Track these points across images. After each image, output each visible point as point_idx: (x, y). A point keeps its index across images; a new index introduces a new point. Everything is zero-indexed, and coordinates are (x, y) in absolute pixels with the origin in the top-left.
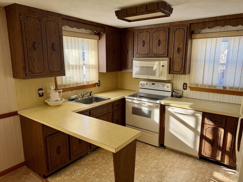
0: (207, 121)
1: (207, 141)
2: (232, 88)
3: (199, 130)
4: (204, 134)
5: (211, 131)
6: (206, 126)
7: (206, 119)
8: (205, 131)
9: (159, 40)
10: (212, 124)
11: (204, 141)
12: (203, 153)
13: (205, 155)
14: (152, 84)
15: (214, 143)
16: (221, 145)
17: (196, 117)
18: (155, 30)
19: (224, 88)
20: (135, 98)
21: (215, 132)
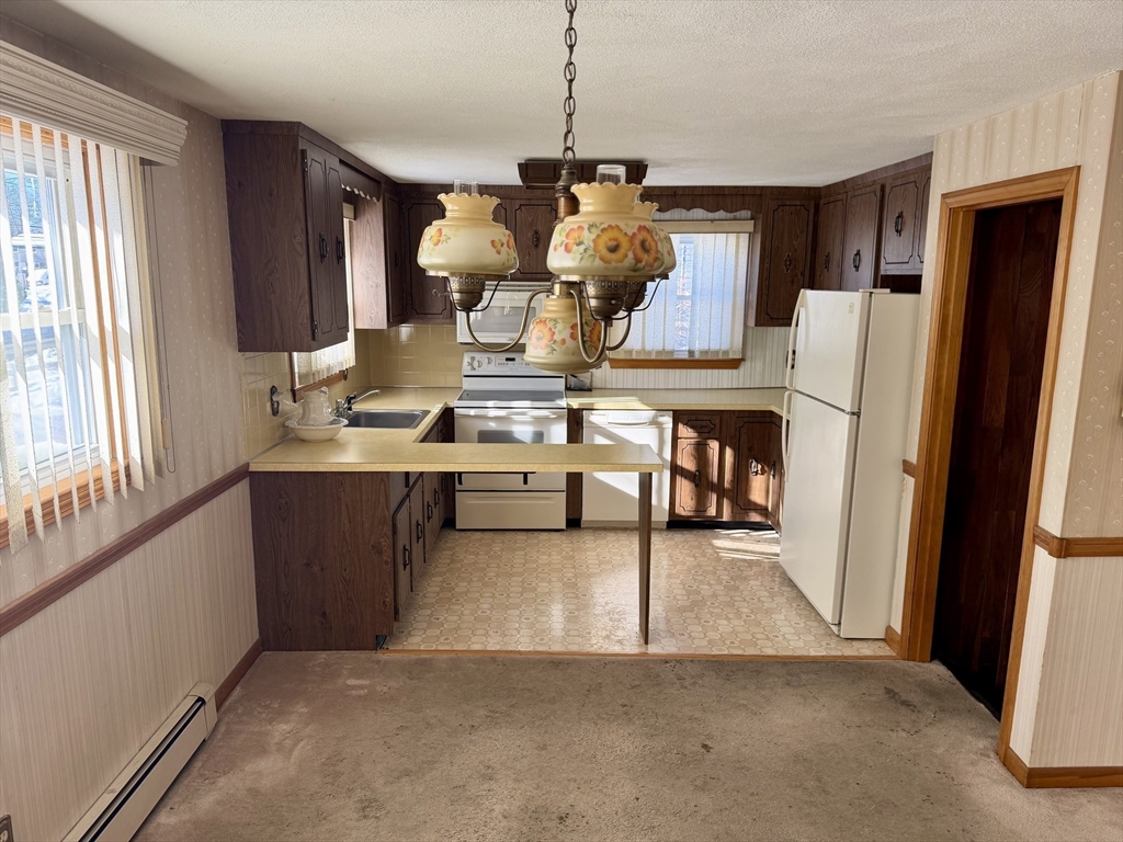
0: (684, 431)
1: (686, 478)
2: (707, 352)
3: (668, 455)
4: (679, 463)
5: (694, 453)
6: (682, 443)
7: (680, 426)
8: (679, 455)
9: (536, 232)
10: (695, 435)
11: (678, 478)
12: (679, 510)
13: (683, 513)
14: (507, 359)
15: (699, 479)
16: (715, 480)
17: (659, 426)
18: (523, 202)
19: (691, 353)
20: (490, 403)
21: (700, 451)
